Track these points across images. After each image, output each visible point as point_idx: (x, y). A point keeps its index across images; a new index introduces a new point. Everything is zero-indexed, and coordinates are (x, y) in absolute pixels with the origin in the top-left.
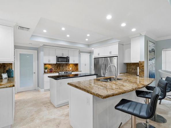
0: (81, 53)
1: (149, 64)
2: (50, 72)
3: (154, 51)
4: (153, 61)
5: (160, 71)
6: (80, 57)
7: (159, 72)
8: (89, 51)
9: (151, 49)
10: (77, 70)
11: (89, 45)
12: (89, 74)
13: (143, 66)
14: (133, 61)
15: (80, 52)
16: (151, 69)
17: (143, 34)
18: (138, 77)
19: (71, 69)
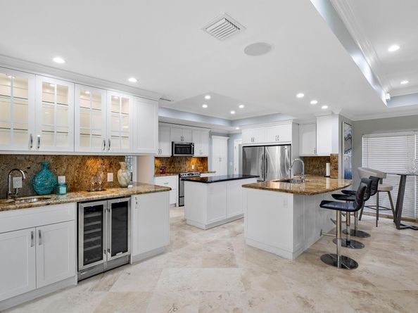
0: (213, 137)
1: (344, 159)
2: (161, 173)
3: (351, 138)
4: (350, 154)
5: (360, 168)
6: (211, 143)
7: (359, 171)
8: (227, 132)
9: (346, 135)
10: (205, 169)
11: (232, 122)
12: (226, 178)
13: (337, 162)
14: (319, 154)
15: (211, 134)
16: (347, 167)
17: (337, 112)
18: (327, 179)
19: (193, 167)
